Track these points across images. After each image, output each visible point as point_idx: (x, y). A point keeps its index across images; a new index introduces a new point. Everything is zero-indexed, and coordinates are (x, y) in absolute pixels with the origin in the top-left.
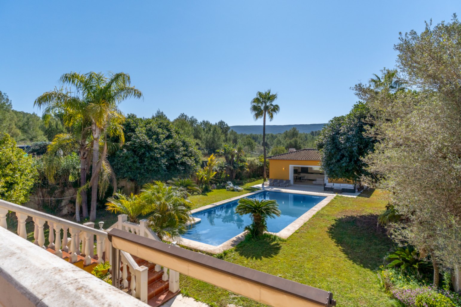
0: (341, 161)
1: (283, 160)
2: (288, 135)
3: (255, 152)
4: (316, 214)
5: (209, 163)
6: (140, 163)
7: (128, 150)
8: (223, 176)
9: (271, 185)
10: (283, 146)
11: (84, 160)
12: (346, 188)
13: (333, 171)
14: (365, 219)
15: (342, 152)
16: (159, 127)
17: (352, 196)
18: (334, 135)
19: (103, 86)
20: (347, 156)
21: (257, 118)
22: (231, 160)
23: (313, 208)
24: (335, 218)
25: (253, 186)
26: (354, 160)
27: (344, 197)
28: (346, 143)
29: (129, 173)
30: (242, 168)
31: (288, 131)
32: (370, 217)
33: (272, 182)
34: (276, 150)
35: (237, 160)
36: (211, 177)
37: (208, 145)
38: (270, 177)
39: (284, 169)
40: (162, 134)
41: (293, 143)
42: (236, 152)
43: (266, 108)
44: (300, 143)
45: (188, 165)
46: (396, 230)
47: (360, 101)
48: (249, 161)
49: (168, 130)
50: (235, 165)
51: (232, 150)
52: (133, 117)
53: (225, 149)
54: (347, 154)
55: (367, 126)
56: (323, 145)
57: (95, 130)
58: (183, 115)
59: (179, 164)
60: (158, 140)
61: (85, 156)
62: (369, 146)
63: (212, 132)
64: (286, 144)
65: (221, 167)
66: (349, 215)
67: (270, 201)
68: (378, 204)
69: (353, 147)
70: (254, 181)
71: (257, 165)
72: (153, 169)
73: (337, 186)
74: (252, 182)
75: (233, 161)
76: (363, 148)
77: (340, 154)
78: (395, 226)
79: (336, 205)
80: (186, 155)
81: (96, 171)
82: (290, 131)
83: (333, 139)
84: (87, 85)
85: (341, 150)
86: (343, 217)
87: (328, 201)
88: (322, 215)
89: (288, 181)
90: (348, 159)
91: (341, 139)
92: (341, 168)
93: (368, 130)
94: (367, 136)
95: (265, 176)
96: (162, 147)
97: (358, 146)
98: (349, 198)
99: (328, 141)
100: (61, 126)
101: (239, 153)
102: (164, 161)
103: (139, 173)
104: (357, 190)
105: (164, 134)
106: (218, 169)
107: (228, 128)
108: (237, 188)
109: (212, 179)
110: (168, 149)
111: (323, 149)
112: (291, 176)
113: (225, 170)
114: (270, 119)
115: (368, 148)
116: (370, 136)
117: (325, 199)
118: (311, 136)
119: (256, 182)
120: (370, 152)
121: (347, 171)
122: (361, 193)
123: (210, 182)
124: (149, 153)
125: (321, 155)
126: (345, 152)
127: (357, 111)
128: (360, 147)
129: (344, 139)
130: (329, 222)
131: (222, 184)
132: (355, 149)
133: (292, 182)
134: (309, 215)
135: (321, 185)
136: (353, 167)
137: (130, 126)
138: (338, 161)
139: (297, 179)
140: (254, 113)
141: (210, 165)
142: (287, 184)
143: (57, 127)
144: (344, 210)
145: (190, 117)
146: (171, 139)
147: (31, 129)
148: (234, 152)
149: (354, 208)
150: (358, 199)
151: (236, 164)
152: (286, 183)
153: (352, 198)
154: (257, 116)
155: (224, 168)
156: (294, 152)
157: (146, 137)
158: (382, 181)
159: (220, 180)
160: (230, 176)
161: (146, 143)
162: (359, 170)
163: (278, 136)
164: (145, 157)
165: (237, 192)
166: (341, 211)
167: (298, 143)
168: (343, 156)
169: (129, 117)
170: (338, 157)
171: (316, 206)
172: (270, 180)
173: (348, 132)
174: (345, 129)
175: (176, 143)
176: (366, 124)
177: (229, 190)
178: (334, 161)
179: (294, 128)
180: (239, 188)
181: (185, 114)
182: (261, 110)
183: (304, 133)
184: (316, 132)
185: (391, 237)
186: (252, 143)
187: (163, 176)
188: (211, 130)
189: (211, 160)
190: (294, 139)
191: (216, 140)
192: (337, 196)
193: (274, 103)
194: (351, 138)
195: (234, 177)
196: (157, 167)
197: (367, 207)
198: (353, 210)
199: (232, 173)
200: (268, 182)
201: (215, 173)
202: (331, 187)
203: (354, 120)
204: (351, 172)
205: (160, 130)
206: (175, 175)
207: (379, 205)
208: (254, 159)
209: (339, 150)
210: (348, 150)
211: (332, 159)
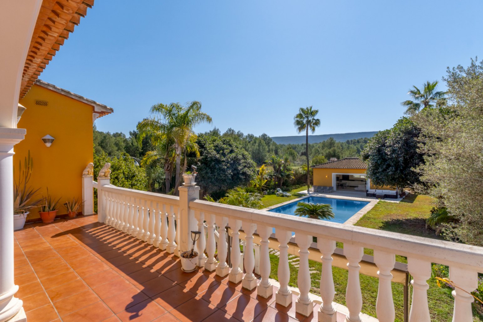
0: (387, 170)
1: (326, 168)
2: (325, 144)
3: (297, 162)
4: (363, 217)
5: (260, 173)
6: (211, 173)
7: (201, 163)
8: (272, 183)
9: (316, 191)
10: (322, 156)
11: (168, 172)
12: (388, 194)
13: (380, 179)
14: (410, 222)
15: (388, 162)
16: (224, 144)
17: (395, 202)
18: (380, 147)
19: (182, 113)
20: (393, 166)
21: (300, 131)
22: (278, 169)
23: (359, 212)
24: (382, 221)
25: (299, 192)
26: (400, 169)
27: (387, 202)
28: (392, 154)
29: (203, 182)
30: (288, 176)
31: (326, 141)
32: (415, 221)
33: (316, 188)
34: (316, 159)
35: (284, 169)
36: (263, 184)
37: (254, 156)
38: (314, 184)
39: (327, 176)
40: (226, 149)
41: (332, 152)
42: (283, 162)
43: (309, 122)
44: (338, 152)
45: (248, 175)
46: (447, 229)
47: (404, 117)
48: (294, 170)
49: (230, 145)
50: (282, 174)
51: (279, 161)
52: (202, 135)
53: (273, 160)
54: (392, 164)
55: (421, 144)
56: (369, 156)
57: (177, 148)
58: (230, 130)
59: (241, 174)
60: (224, 155)
61: (169, 168)
62: (415, 157)
63: (257, 144)
64: (325, 154)
65: (270, 175)
66: (395, 218)
67: (324, 205)
68: (422, 208)
69: (399, 158)
70: (299, 187)
71: (301, 173)
72: (221, 178)
73: (379, 192)
74: (297, 188)
75: (280, 170)
76: (408, 158)
77: (386, 163)
78: (446, 225)
79: (380, 209)
80: (245, 167)
81: (178, 181)
82: (328, 140)
83: (380, 151)
84: (169, 112)
85: (387, 160)
86: (390, 220)
87: (372, 205)
88: (369, 218)
89: (331, 188)
90: (394, 168)
91: (388, 151)
92: (387, 176)
93: (421, 147)
94: (420, 152)
95: (309, 183)
96: (228, 160)
97: (404, 157)
98: (392, 203)
99: (374, 152)
100: (136, 143)
101: (286, 163)
102: (230, 171)
103: (211, 182)
104: (399, 196)
105: (228, 149)
106: (268, 177)
107: (270, 139)
108: (286, 194)
109: (263, 186)
110: (232, 162)
111: (368, 159)
112: (334, 183)
113: (274, 178)
114: (312, 132)
115: (413, 159)
116: (423, 152)
117: (369, 204)
118: (347, 145)
119: (301, 188)
120: (422, 164)
121: (393, 179)
122: (404, 198)
123: (262, 188)
124: (218, 165)
125: (368, 164)
126: (391, 162)
127: (402, 126)
128: (406, 157)
129: (390, 151)
130: (376, 224)
131: (272, 190)
132: (401, 160)
133: (335, 188)
134: (356, 218)
135: (363, 191)
136: (400, 175)
137: (201, 144)
138: (384, 170)
139: (338, 186)
140: (297, 127)
141: (261, 174)
142: (331, 191)
143: (132, 144)
144: (389, 214)
145: (236, 132)
146: (234, 153)
147: (108, 146)
148: (281, 162)
149: (399, 212)
150: (401, 204)
151: (283, 172)
152: (329, 189)
153: (395, 203)
154: (300, 129)
155: (273, 177)
156: (336, 161)
157: (214, 153)
158: (431, 188)
159: (270, 187)
160: (278, 184)
161: (215, 157)
162: (405, 178)
163: (315, 146)
164: (215, 168)
165: (286, 198)
166: (386, 215)
167: (337, 152)
168: (389, 166)
169: (199, 136)
170: (384, 167)
171: (362, 210)
172: (315, 187)
173: (394, 144)
174: (391, 143)
175: (238, 156)
176: (419, 142)
177: (278, 195)
178: (380, 170)
179: (331, 138)
180: (288, 194)
181: (232, 129)
182: (304, 125)
183: (339, 142)
184: (352, 141)
185: (442, 235)
186: (294, 154)
187: (229, 184)
188: (257, 142)
189: (263, 170)
190: (332, 149)
191: (261, 151)
192: (380, 201)
193: (316, 117)
194: (397, 150)
195: (281, 184)
196: (224, 177)
197: (411, 212)
198: (398, 214)
199: (280, 180)
200: (312, 189)
201: (266, 181)
202: (373, 193)
203: (399, 134)
204: (397, 180)
205: (225, 146)
206: (238, 183)
207: (423, 210)
208: (298, 169)
209: (384, 160)
210: (394, 161)
211: (379, 169)
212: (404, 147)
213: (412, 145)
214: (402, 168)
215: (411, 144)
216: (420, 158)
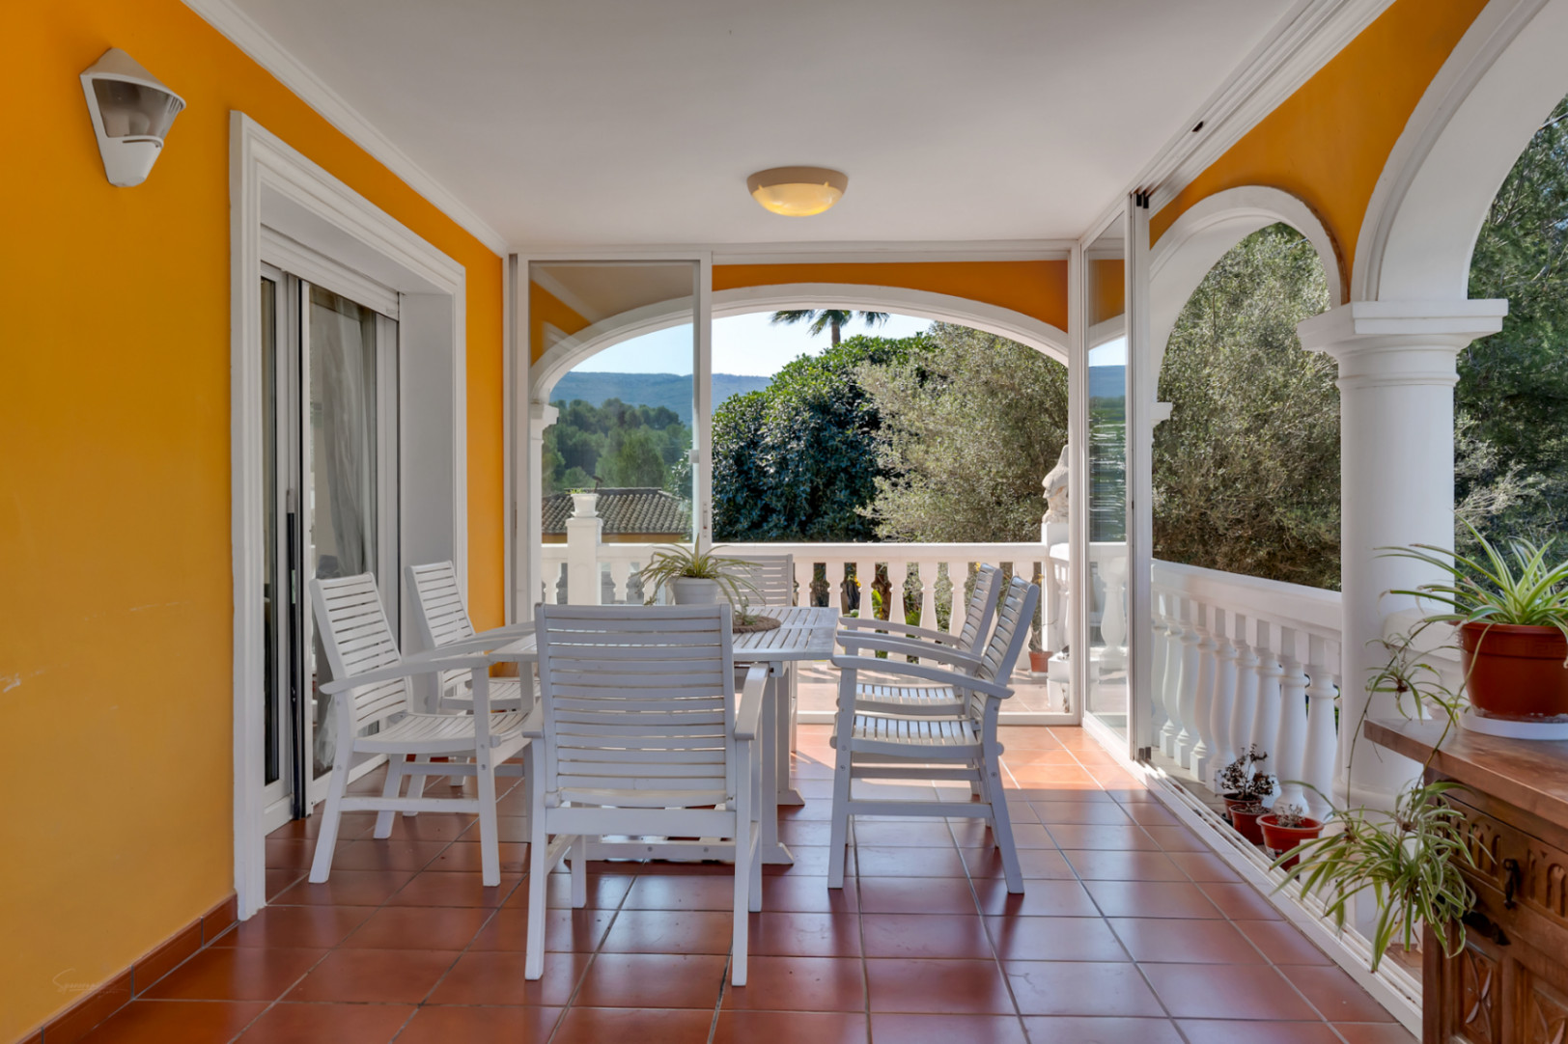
0: (765, 524)
15: (766, 498)
18: (742, 448)
28: (780, 473)
54: (779, 505)
69: (798, 486)
76: (821, 487)
77: (761, 503)
83: (741, 463)
85: (763, 493)
91: (768, 462)
97: (812, 482)
126: (774, 498)
128: (815, 484)
129: (775, 463)
132: (803, 492)
170: (756, 514)
173: (786, 442)
174: (775, 436)
194: (793, 459)
203: (799, 412)
209: (757, 493)
210: (782, 494)
211: (738, 521)
212: (811, 452)
213: (832, 446)
214: (804, 518)
215: (830, 444)
216: (851, 487)
